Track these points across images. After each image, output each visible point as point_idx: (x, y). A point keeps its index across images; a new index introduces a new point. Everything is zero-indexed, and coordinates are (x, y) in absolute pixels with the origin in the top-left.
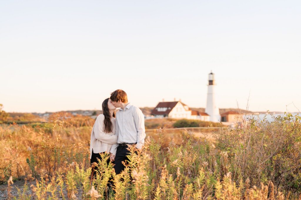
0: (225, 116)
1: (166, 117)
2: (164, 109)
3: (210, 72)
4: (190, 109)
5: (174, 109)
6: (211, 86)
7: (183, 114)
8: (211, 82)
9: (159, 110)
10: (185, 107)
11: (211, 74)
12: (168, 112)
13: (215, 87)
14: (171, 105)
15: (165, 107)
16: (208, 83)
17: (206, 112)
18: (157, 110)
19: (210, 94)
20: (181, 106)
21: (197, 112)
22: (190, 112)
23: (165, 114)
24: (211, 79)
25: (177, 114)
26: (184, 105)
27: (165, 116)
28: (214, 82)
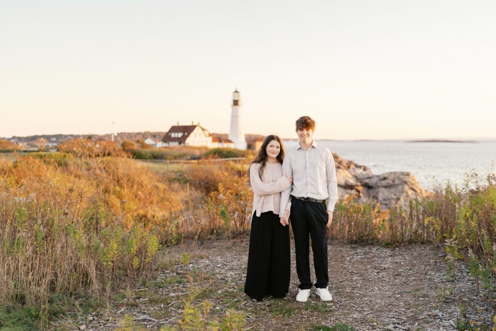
0: (252, 144)
1: (182, 145)
2: (180, 135)
3: (235, 90)
4: (210, 135)
5: (192, 135)
6: (235, 107)
7: (202, 141)
8: (236, 103)
9: (173, 135)
10: (205, 132)
11: (236, 92)
12: (184, 138)
13: (242, 109)
14: (188, 130)
15: (181, 132)
16: (232, 103)
17: (230, 138)
18: (170, 136)
19: (235, 118)
20: (201, 131)
21: (219, 138)
22: (210, 139)
23: (181, 140)
24: (236, 99)
25: (195, 140)
26: (203, 130)
27: (180, 143)
28: (240, 103)
